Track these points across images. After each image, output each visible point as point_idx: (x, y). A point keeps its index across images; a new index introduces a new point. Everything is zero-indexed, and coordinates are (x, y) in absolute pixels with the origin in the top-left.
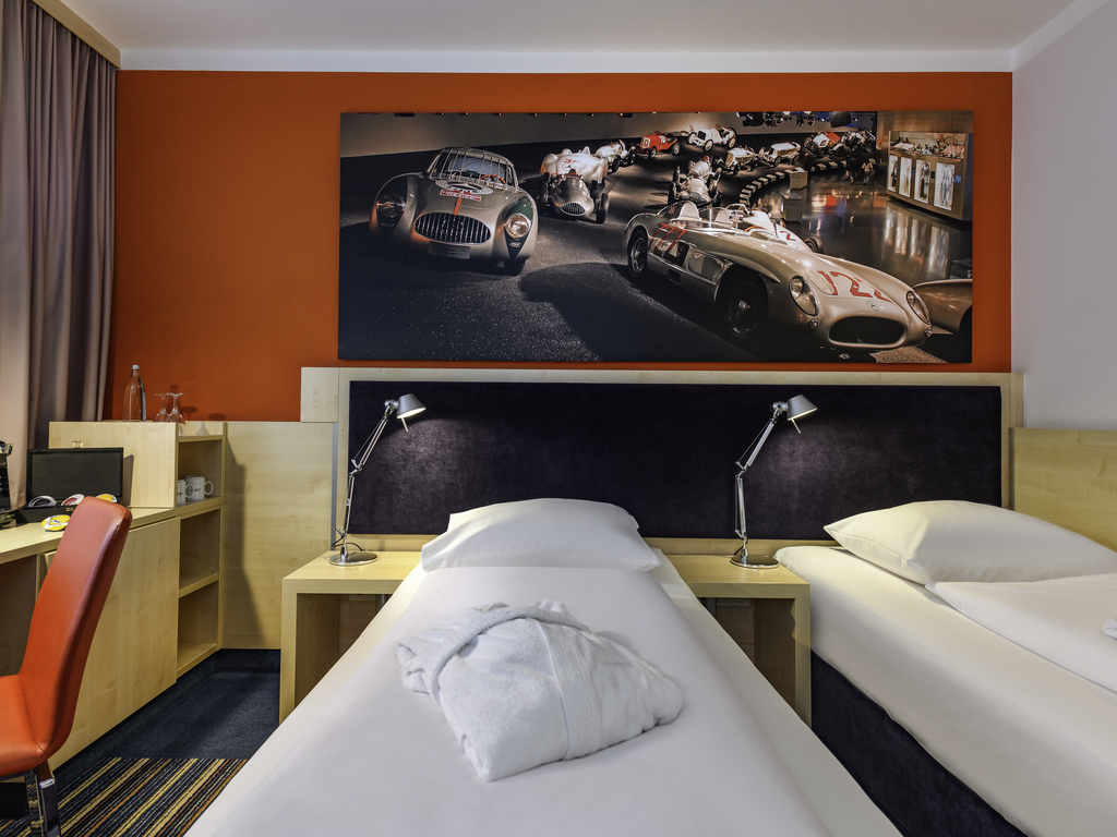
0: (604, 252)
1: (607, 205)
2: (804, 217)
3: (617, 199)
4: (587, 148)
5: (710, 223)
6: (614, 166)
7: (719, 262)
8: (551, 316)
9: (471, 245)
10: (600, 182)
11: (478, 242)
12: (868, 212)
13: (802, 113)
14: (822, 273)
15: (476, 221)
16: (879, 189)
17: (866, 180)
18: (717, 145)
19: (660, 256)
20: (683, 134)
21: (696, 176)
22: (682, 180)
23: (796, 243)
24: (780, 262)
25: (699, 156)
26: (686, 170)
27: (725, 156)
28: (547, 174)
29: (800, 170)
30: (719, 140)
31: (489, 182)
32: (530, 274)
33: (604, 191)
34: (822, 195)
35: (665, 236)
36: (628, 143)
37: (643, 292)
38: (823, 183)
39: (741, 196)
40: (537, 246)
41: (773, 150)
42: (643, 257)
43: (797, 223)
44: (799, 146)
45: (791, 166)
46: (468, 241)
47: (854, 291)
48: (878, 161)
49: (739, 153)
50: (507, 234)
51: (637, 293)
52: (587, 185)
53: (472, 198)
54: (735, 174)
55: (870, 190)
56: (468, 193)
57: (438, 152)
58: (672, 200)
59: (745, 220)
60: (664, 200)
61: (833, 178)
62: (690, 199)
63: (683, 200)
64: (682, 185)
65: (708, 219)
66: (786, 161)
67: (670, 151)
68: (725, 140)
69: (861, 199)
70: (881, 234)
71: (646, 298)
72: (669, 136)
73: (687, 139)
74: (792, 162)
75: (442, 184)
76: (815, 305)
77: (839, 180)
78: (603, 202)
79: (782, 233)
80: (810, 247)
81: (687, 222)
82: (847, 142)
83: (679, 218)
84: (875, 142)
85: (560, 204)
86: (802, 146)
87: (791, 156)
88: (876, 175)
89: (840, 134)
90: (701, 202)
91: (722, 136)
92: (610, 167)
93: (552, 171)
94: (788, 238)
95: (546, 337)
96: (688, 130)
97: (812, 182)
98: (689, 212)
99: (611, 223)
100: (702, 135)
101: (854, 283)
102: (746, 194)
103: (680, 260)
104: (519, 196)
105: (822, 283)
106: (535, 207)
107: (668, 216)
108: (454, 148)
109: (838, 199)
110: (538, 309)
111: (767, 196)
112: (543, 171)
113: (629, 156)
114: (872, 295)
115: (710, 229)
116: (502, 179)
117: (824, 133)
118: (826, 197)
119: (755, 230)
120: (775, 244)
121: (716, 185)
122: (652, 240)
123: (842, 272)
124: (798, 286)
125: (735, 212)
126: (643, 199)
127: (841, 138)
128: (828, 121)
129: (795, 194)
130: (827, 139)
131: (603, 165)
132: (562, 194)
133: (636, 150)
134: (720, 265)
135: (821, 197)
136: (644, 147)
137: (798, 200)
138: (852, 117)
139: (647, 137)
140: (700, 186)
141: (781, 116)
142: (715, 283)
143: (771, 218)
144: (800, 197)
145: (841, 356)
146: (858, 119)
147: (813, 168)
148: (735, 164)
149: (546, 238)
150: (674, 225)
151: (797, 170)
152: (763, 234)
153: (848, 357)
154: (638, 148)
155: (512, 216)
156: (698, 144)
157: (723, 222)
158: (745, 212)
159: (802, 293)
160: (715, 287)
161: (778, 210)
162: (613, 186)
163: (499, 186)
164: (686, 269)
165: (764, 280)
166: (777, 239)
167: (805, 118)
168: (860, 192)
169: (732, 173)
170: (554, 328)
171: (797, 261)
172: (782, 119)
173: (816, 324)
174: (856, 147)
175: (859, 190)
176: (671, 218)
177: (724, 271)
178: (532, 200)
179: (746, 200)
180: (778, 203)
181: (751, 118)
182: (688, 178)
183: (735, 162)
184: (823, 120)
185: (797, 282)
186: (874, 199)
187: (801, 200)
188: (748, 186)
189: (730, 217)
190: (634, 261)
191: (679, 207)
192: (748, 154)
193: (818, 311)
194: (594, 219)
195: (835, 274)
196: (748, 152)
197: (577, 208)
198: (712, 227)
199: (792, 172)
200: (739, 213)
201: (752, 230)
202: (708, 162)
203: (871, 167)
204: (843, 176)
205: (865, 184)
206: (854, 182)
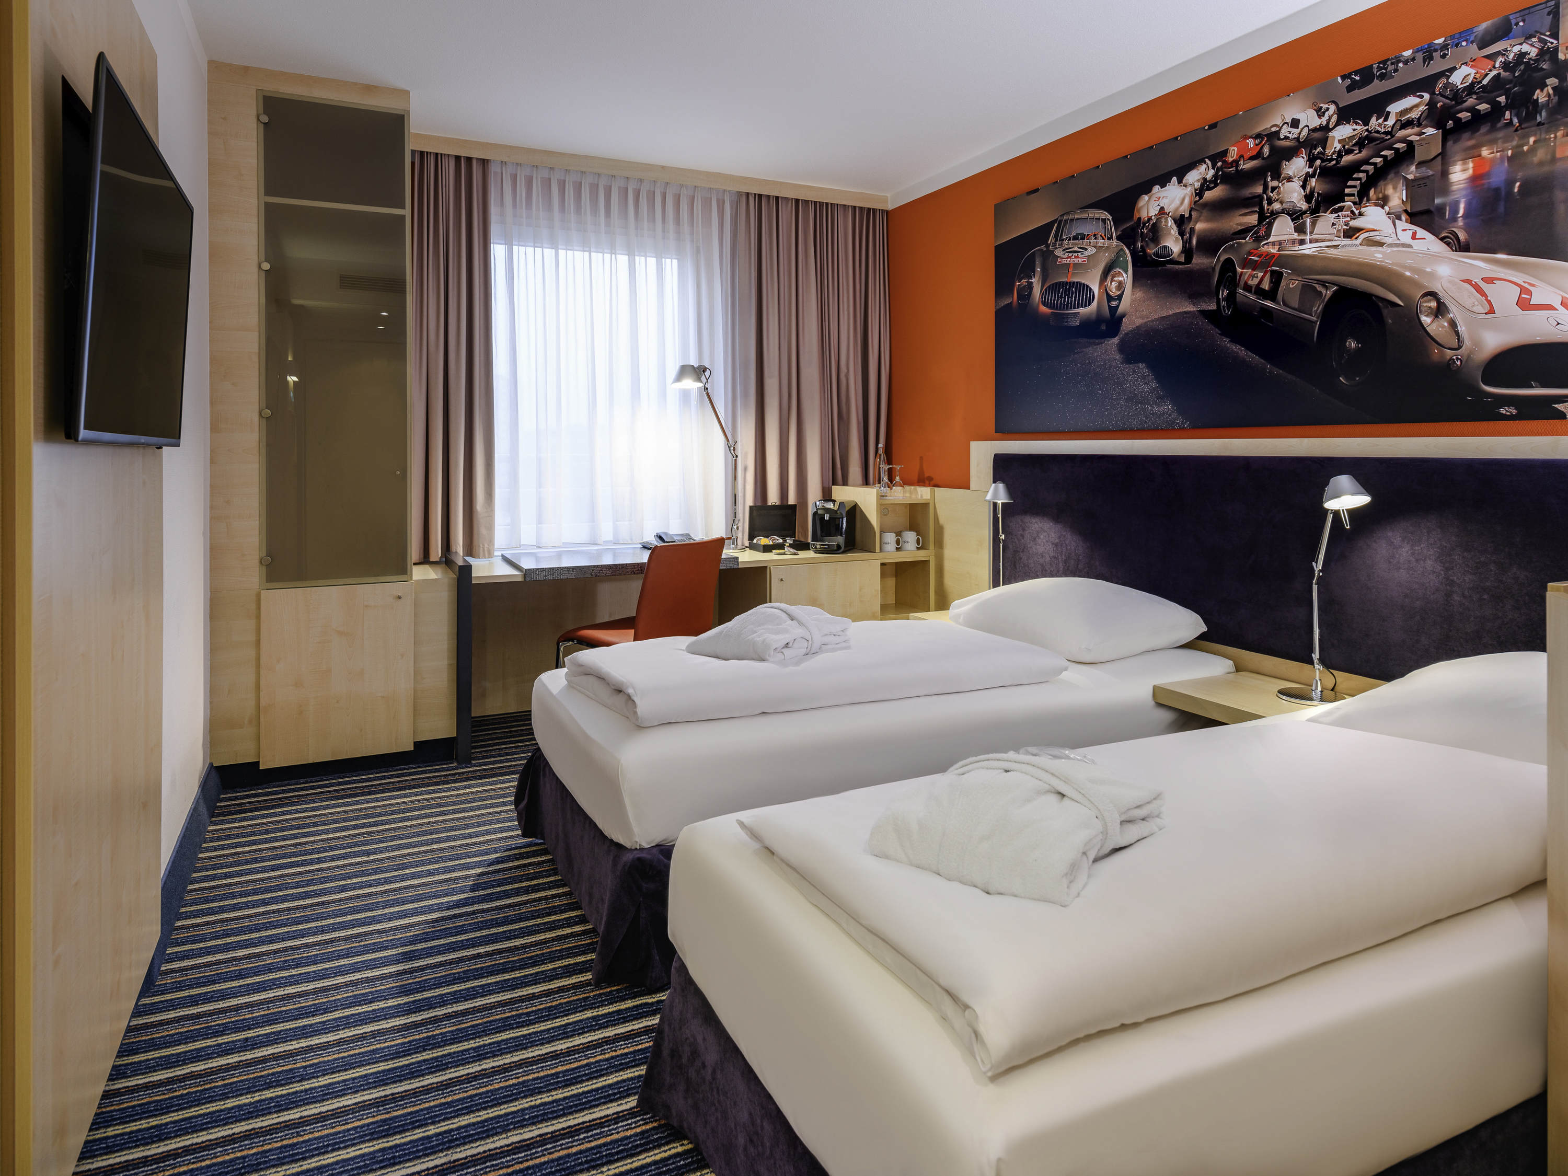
0: (1193, 297)
1: (1194, 240)
2: (1438, 201)
3: (1204, 231)
4: (1174, 179)
5: (1308, 238)
6: (1200, 193)
7: (1319, 288)
8: (1144, 378)
9: (1081, 310)
10: (1187, 215)
11: (1085, 306)
12: (1546, 169)
13: (1430, 45)
14: (1468, 282)
15: (1084, 285)
17: (1542, 116)
18: (1315, 130)
19: (1250, 291)
20: (1274, 129)
21: (1289, 179)
22: (1273, 189)
23: (1428, 243)
24: (1401, 276)
25: (1290, 153)
26: (1277, 176)
27: (1324, 142)
28: (1139, 219)
29: (1430, 131)
30: (1315, 122)
31: (1093, 241)
32: (1127, 334)
33: (1191, 225)
34: (1464, 160)
35: (1255, 266)
36: (1214, 159)
37: (1234, 340)
38: (1467, 141)
39: (1347, 191)
40: (1133, 301)
41: (1389, 113)
42: (1231, 298)
43: (1428, 212)
44: (1427, 96)
45: (1416, 130)
46: (1078, 307)
47: (1524, 304)
48: (1561, 79)
49: (1344, 132)
50: (1108, 294)
51: (1226, 342)
52: (1175, 221)
53: (1080, 261)
54: (1338, 162)
55: (1548, 131)
56: (1077, 257)
57: (1054, 222)
58: (1262, 218)
59: (1354, 223)
60: (1253, 219)
61: (1484, 129)
62: (1283, 211)
63: (1275, 215)
64: (1273, 195)
65: (1305, 233)
66: (1409, 124)
67: (1258, 155)
68: (1324, 121)
69: (1533, 150)
71: (1235, 348)
72: (1258, 136)
73: (1277, 133)
74: (1419, 123)
75: (1058, 252)
76: (1457, 333)
77: (1493, 129)
78: (1190, 238)
79: (1405, 230)
80: (1448, 244)
81: (1280, 243)
82: (1506, 66)
83: (1271, 239)
84: (1556, 50)
85: (1151, 251)
86: (1432, 93)
87: (1414, 115)
89: (1492, 57)
90: (1296, 212)
91: (1320, 117)
92: (1197, 194)
93: (1144, 215)
94: (1414, 237)
95: (1141, 403)
96: (1279, 122)
97: (1450, 144)
98: (1283, 229)
99: (1199, 261)
100: (1295, 123)
101: (1523, 290)
102: (1352, 188)
103: (1271, 295)
104: (1116, 250)
105: (1469, 297)
106: (1129, 258)
107: (1258, 239)
108: (1067, 213)
109: (1493, 160)
110: (1134, 372)
111: (1382, 183)
112: (1136, 216)
113: (1214, 176)
114: (1557, 303)
115: (1308, 246)
116: (1103, 235)
117: (1466, 63)
118: (1472, 161)
119: (1367, 235)
120: (1395, 249)
121: (1313, 184)
122: (1242, 273)
123: (1502, 276)
124: (1430, 307)
125: (1339, 216)
126: (1231, 224)
127: (1495, 62)
128: (1472, 42)
129: (1424, 169)
130: (1473, 71)
131: (1190, 194)
132: (1153, 237)
133: (1222, 166)
134: (1321, 293)
135: (1464, 164)
136: (1231, 160)
137: (1428, 177)
138: (1513, 22)
139: (1233, 146)
140: (1295, 191)
141: (1399, 61)
142: (1315, 319)
143: (1388, 214)
144: (1431, 173)
145: (1502, 411)
146: (1524, 21)
147: (1450, 122)
148: (1337, 149)
149: (1140, 291)
150: (1265, 249)
151: (1425, 133)
152: (1378, 238)
153: (1514, 411)
154: (1224, 162)
155: (1112, 273)
156: (1290, 136)
157: (1324, 232)
158: (1352, 212)
159: (1436, 316)
160: (1315, 323)
161: (1399, 199)
162: (1200, 216)
163: (1101, 243)
164: (1280, 305)
165: (1381, 304)
166: (1398, 242)
167: (1436, 50)
168: (1532, 140)
169: (1334, 162)
170: (1147, 391)
171: (1428, 270)
172: (1401, 65)
173: (1459, 363)
174: (1522, 67)
175: (1529, 137)
176: (1262, 241)
177: (1326, 300)
178: (1127, 251)
179: (1353, 195)
180: (1398, 189)
181: (1357, 78)
182: (1280, 184)
183: (1338, 146)
184: (1464, 44)
185: (1429, 301)
186: (1557, 144)
187: (1432, 175)
188: (1355, 176)
189: (1333, 224)
190: (1223, 303)
191: (1270, 225)
192: (1354, 130)
193: (1463, 342)
194: (1182, 260)
195: (1489, 280)
196: (1355, 127)
197: (1167, 251)
198: (1311, 242)
199: (1418, 138)
200: (1344, 216)
201: (1363, 236)
202: (1304, 156)
203: (1551, 92)
204: (1500, 120)
205: (1540, 124)
206: (1520, 125)
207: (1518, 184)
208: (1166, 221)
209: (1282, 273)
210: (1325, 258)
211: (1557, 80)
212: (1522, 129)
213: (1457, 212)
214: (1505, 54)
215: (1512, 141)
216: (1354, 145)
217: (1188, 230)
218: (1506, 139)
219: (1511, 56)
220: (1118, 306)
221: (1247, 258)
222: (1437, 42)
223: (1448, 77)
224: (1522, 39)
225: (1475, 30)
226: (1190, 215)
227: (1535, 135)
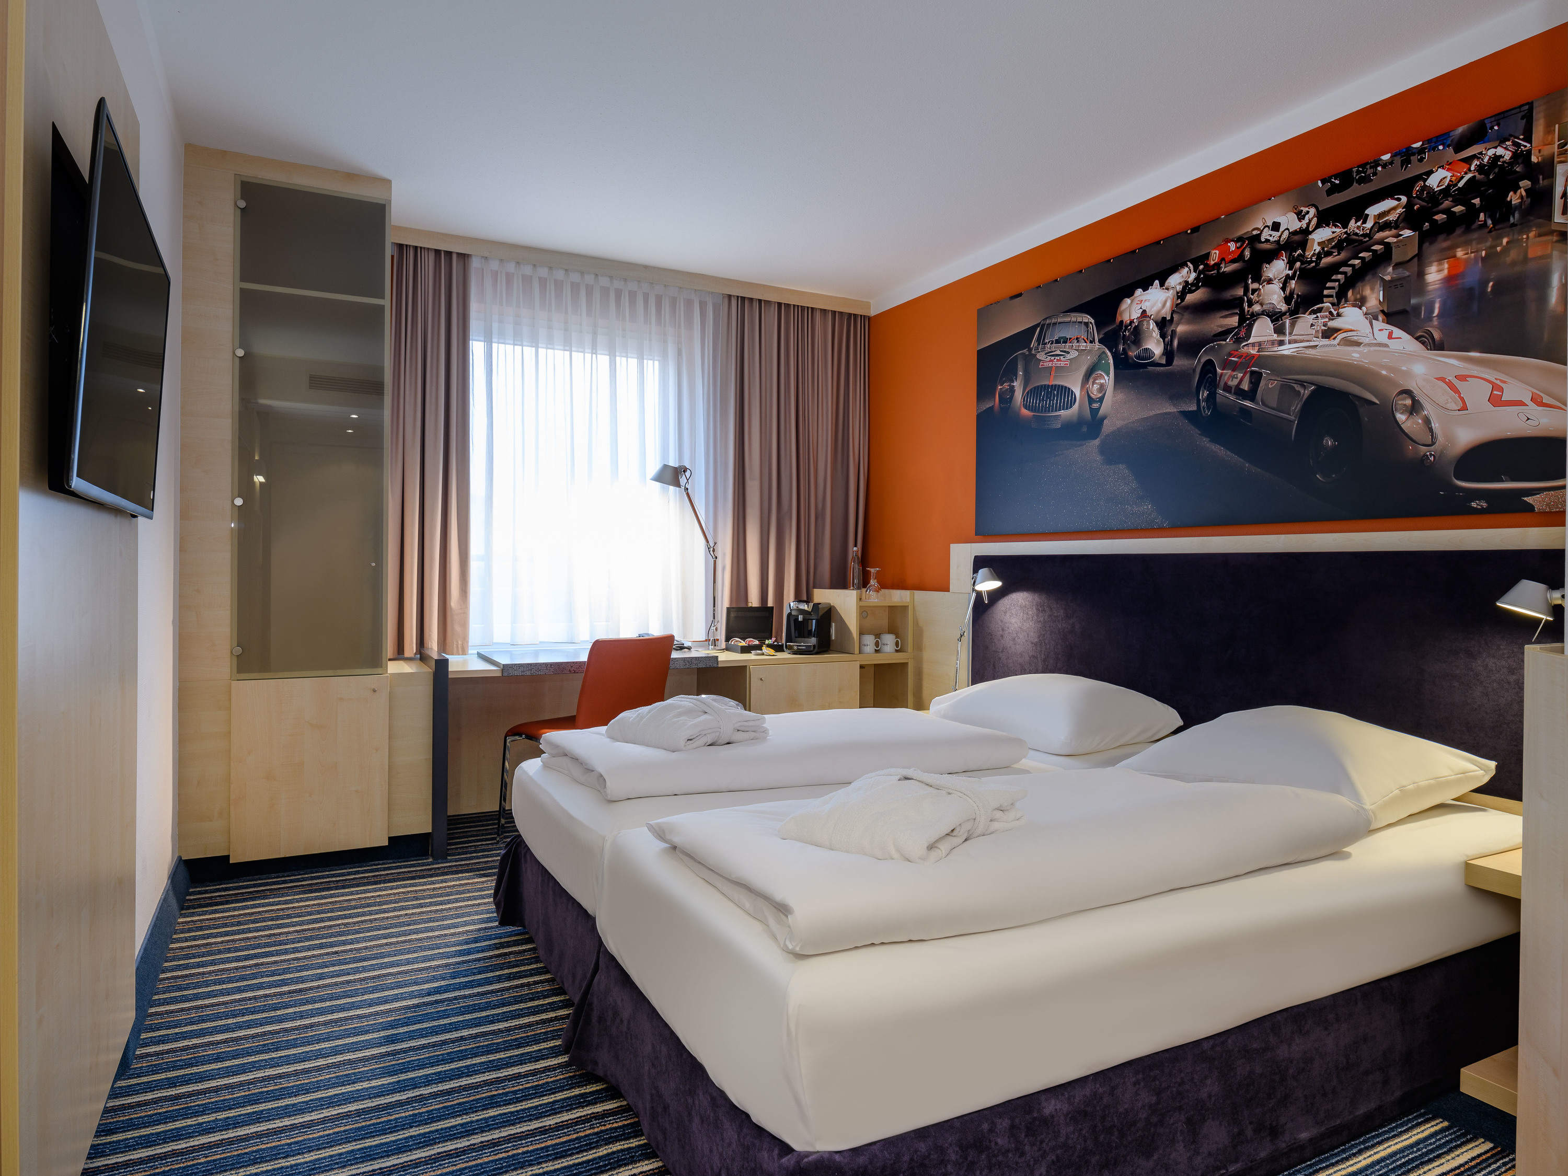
0: (1174, 398)
1: (1176, 343)
2: (1413, 301)
3: (1185, 333)
4: (1157, 282)
6: (1181, 295)
7: (1297, 387)
8: (1124, 479)
9: (1062, 412)
10: (1168, 318)
11: (1067, 409)
12: (1518, 269)
13: (1409, 149)
14: (1442, 379)
15: (1066, 387)
16: (1539, 226)
17: (1515, 218)
18: (1295, 233)
19: (1230, 392)
20: (1255, 233)
21: (1270, 281)
22: (1254, 291)
23: (1403, 341)
24: (1378, 375)
25: (1270, 256)
26: (1257, 278)
27: (1303, 244)
28: (1122, 322)
29: (1407, 233)
30: (1295, 225)
31: (1075, 344)
32: (1108, 436)
33: (1172, 328)
34: (1440, 261)
35: (1235, 367)
36: (1196, 263)
37: (1214, 440)
38: (1443, 243)
39: (1326, 292)
40: (1114, 403)
41: (1367, 215)
42: (1212, 396)
43: (1404, 312)
44: (1404, 199)
45: (1394, 232)
46: (1060, 410)
47: (1496, 400)
48: (1534, 181)
49: (1324, 234)
50: (1089, 396)
51: (1205, 442)
52: (1157, 323)
53: (1062, 364)
54: (1318, 263)
55: (1521, 232)
56: (1060, 360)
57: (1037, 325)
58: (1242, 320)
59: (1332, 324)
60: (1234, 321)
61: (1459, 231)
62: (1263, 313)
63: (1255, 316)
64: (1254, 297)
65: (1284, 334)
66: (1387, 226)
67: (1241, 257)
68: (1304, 224)
69: (1506, 250)
70: (1543, 298)
71: (1214, 447)
72: (1240, 239)
73: (1258, 236)
74: (1395, 225)
75: (1041, 356)
76: (1431, 430)
77: (1468, 230)
78: (1172, 341)
79: (1382, 330)
80: (1423, 343)
81: (1260, 344)
82: (1480, 169)
83: (1251, 340)
84: (1529, 152)
85: (1133, 353)
86: (1410, 196)
87: (1392, 217)
88: (1532, 204)
89: (1468, 160)
90: (1276, 313)
91: (1300, 220)
92: (1178, 297)
93: (1126, 318)
94: (1390, 336)
95: (1121, 503)
96: (1261, 226)
97: (1426, 245)
98: (1262, 330)
99: (1180, 363)
100: (1276, 226)
101: (1495, 387)
102: (1331, 289)
103: (1251, 395)
104: (1098, 353)
105: (1443, 395)
106: (1111, 361)
107: (1238, 340)
108: (1050, 317)
109: (1467, 261)
110: (1115, 473)
111: (1359, 285)
112: (1118, 319)
113: (1196, 279)
114: (1527, 400)
115: (1287, 346)
116: (1085, 338)
117: (1443, 166)
118: (1448, 262)
119: (1344, 335)
120: (1372, 349)
121: (1293, 286)
122: (1222, 374)
123: (1475, 373)
124: (1405, 405)
125: (1317, 317)
126: (1212, 326)
127: (1470, 165)
128: (1448, 146)
129: (1400, 270)
130: (1449, 174)
131: (1172, 297)
132: (1135, 340)
133: (1203, 268)
134: (1299, 392)
135: (1440, 264)
136: (1212, 263)
137: (1404, 278)
138: (1488, 126)
139: (1215, 249)
140: (1274, 293)
141: (1379, 165)
142: (1293, 418)
143: (1365, 314)
144: (1407, 274)
145: (1474, 505)
146: (1498, 125)
147: (1427, 224)
148: (1317, 251)
149: (1121, 393)
150: (1245, 350)
151: (1402, 235)
152: (1355, 338)
153: (1485, 505)
154: (1206, 265)
155: (1094, 375)
156: (1271, 239)
157: (1303, 333)
158: (1331, 313)
159: (1411, 414)
160: (1293, 422)
161: (1376, 299)
162: (1181, 319)
163: (1083, 346)
164: (1260, 405)
165: (1357, 403)
166: (1375, 342)
167: (1414, 154)
168: (1505, 241)
169: (1313, 264)
170: (1127, 492)
171: (1404, 368)
172: (1379, 169)
173: (1432, 459)
174: (1497, 170)
175: (1503, 238)
176: (1242, 342)
177: (1304, 399)
178: (1109, 354)
179: (1331, 296)
180: (1376, 290)
181: (1337, 182)
182: (1261, 287)
183: (1318, 249)
184: (1441, 147)
185: (1404, 399)
186: (1530, 244)
187: (1408, 276)
188: (1334, 277)
189: (1312, 325)
190: (1203, 404)
191: (1250, 327)
192: (1333, 233)
193: (1436, 438)
194: (1164, 362)
195: (1462, 378)
196: (1334, 229)
197: (1148, 353)
198: (1290, 343)
199: (1395, 240)
200: (1323, 317)
201: (1341, 336)
202: (1284, 258)
203: (1524, 193)
204: (1474, 222)
205: (1514, 225)
206: (1494, 227)
207: (1491, 284)
208: (1149, 324)
209: (1261, 374)
210: (1302, 358)
211: (1530, 183)
212: (1495, 230)
213: (1433, 312)
214: (1480, 158)
215: (1486, 241)
216: (1333, 248)
217: (1169, 332)
218: (1481, 240)
219: (1486, 160)
220: (1100, 408)
221: (1227, 359)
222: (1415, 146)
223: (1425, 180)
224: (1497, 143)
225: (1451, 134)
226: (1172, 317)
227: (1507, 236)
